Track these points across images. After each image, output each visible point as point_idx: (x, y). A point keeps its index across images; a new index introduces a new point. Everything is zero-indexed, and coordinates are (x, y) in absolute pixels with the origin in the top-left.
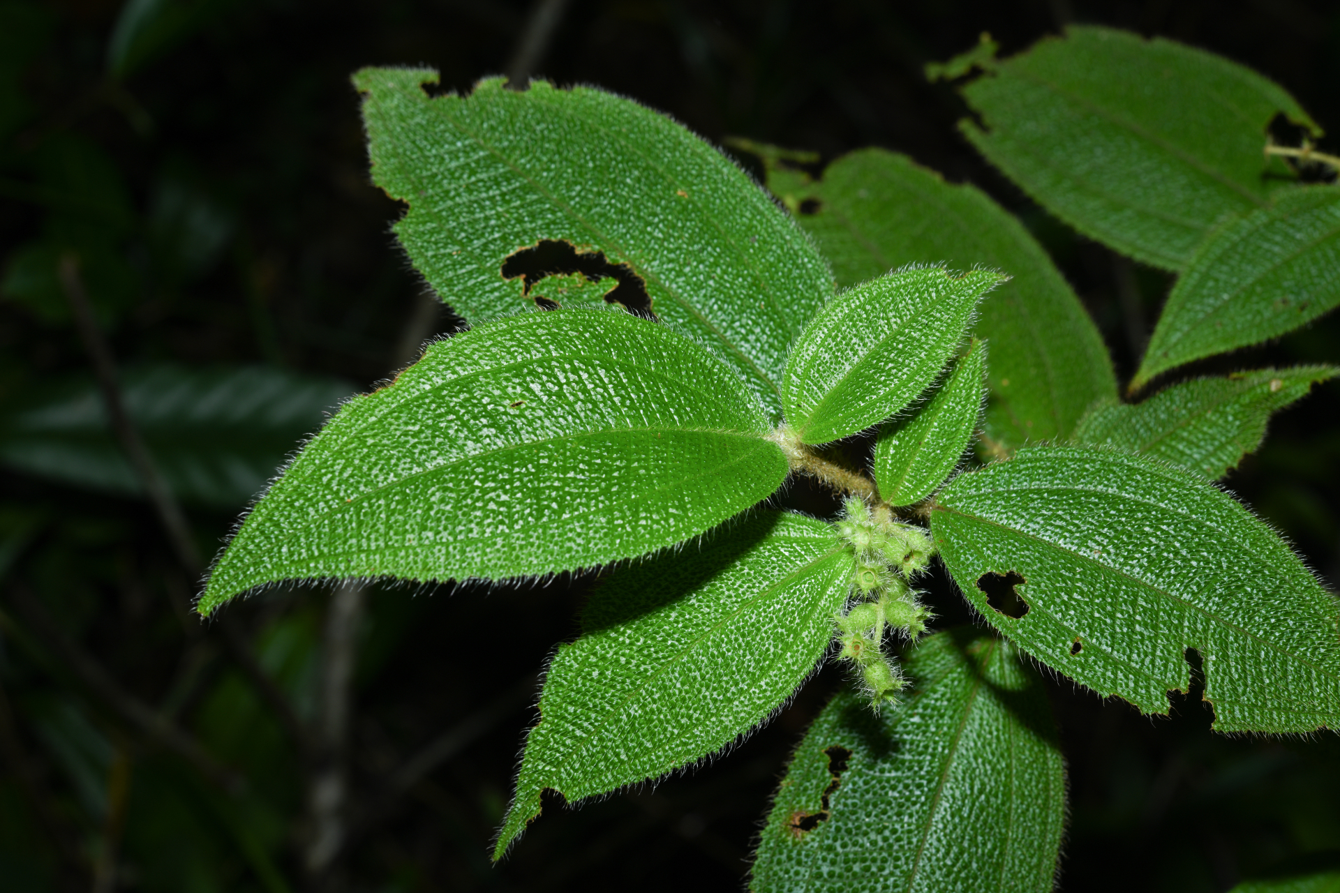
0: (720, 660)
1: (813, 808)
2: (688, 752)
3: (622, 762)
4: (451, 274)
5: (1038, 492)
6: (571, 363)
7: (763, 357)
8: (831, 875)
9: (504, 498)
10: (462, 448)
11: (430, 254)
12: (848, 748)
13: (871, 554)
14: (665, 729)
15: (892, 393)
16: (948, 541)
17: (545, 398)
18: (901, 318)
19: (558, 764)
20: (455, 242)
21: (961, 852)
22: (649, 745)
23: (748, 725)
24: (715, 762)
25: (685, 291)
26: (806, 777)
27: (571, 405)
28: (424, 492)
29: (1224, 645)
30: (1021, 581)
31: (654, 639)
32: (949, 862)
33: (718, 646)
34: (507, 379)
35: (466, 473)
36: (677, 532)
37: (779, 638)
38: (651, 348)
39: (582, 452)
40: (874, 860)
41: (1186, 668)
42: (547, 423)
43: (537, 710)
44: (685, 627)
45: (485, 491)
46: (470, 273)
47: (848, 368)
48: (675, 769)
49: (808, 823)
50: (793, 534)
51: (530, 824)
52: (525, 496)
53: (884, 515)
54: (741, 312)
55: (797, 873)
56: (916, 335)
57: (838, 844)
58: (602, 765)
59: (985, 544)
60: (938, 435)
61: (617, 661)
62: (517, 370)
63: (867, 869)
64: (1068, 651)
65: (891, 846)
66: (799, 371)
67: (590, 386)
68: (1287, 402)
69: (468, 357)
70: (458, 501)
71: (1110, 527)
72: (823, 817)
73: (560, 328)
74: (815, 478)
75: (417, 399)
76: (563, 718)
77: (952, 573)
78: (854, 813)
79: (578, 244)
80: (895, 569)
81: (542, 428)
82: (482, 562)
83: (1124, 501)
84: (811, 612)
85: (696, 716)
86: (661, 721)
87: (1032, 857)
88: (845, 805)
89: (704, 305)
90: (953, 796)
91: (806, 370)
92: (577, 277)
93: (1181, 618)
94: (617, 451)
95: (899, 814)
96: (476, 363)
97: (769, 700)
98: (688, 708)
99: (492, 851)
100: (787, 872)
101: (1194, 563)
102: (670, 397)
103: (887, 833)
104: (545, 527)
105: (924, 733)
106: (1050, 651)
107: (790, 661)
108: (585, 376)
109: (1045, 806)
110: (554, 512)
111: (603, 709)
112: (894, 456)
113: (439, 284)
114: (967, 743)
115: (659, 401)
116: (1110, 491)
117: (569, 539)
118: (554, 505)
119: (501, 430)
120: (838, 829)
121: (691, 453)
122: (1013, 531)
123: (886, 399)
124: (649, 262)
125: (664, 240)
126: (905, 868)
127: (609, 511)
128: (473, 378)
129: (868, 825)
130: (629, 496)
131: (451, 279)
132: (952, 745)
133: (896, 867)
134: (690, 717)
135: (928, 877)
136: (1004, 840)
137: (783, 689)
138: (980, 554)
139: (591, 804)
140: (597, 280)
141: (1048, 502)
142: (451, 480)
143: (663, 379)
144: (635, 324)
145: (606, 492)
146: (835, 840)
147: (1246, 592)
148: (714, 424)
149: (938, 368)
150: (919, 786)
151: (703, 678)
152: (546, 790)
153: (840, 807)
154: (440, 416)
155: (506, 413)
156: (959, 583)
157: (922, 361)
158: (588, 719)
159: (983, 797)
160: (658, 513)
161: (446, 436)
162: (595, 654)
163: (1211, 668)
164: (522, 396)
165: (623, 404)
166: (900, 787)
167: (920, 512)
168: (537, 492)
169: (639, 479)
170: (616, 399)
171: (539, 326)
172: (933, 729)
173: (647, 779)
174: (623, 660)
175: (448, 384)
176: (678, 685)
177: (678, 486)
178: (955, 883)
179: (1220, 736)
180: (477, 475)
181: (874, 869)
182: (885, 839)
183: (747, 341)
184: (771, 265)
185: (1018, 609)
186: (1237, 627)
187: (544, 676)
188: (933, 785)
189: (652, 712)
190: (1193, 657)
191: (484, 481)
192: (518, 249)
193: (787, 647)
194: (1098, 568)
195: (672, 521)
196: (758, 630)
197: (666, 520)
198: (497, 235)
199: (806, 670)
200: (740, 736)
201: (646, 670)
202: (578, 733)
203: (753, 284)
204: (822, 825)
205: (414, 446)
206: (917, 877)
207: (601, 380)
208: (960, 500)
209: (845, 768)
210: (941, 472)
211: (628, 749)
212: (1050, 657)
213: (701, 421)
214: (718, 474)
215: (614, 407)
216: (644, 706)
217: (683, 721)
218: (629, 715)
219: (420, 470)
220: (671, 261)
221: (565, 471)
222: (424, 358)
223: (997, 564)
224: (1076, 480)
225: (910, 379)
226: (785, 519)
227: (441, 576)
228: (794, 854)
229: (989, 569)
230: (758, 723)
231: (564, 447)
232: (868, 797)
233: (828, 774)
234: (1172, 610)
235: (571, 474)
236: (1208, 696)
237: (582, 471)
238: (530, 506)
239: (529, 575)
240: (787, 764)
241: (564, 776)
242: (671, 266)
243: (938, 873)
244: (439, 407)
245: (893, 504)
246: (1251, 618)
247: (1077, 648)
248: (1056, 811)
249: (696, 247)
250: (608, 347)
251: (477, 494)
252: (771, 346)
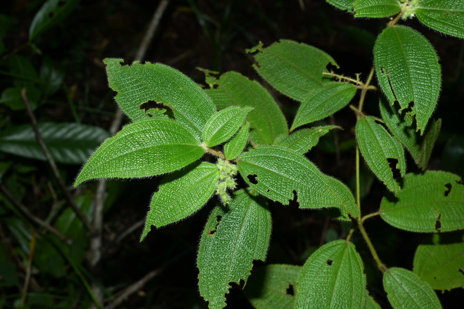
0: (190, 195)
1: (213, 229)
2: (183, 216)
3: (168, 218)
4: (128, 109)
5: (261, 156)
6: (155, 130)
7: (200, 127)
8: (217, 244)
9: (141, 160)
10: (131, 149)
11: (123, 104)
12: (221, 215)
13: (223, 171)
14: (178, 211)
15: (227, 135)
16: (241, 167)
17: (150, 138)
18: (229, 118)
19: (155, 219)
20: (129, 101)
21: (247, 238)
22: (175, 214)
23: (197, 210)
24: (190, 218)
25: (182, 112)
26: (212, 222)
27: (155, 139)
28: (123, 159)
29: (302, 189)
30: (256, 176)
31: (175, 191)
32: (244, 241)
33: (190, 192)
34: (141, 134)
35: (132, 155)
36: (179, 167)
37: (203, 190)
38: (173, 126)
39: (158, 149)
40: (227, 240)
41: (293, 194)
42: (150, 143)
43: (149, 207)
44: (182, 188)
45: (137, 158)
46: (132, 108)
47: (217, 129)
48: (180, 220)
49: (212, 233)
50: (206, 167)
51: (148, 233)
52: (146, 159)
53: (227, 162)
54: (195, 116)
55: (210, 244)
56: (233, 122)
57: (219, 237)
58: (164, 219)
59: (249, 168)
60: (239, 144)
61: (167, 196)
62: (143, 132)
63: (226, 242)
64: (267, 192)
65: (231, 237)
66: (207, 130)
67: (160, 135)
68: (323, 134)
69: (133, 129)
70: (131, 161)
71: (277, 164)
72: (215, 231)
73: (153, 122)
74: (211, 154)
75: (121, 138)
76: (155, 209)
77: (241, 175)
78: (222, 230)
79: (157, 101)
80: (228, 174)
81: (149, 144)
82: (136, 174)
83: (280, 158)
84: (211, 184)
85: (185, 207)
86: (177, 209)
87: (263, 239)
88: (221, 228)
89: (186, 115)
90: (245, 226)
91: (208, 130)
92: (157, 109)
93: (292, 184)
94: (166, 149)
95: (233, 230)
96: (134, 130)
97: (201, 204)
98: (183, 206)
99: (140, 240)
100: (207, 244)
101: (295, 171)
102: (177, 137)
103: (230, 234)
104: (150, 166)
105: (239, 212)
106: (263, 191)
107: (206, 195)
108: (158, 133)
109: (267, 228)
110: (152, 163)
111: (164, 207)
112: (228, 149)
113: (125, 111)
114: (249, 214)
115: (175, 138)
116: (277, 156)
117: (155, 169)
118: (152, 161)
119: (140, 145)
120: (219, 234)
121: (182, 149)
122: (255, 165)
123: (226, 136)
124: (174, 105)
125: (177, 100)
126: (234, 242)
127: (164, 162)
128: (134, 134)
129: (226, 233)
130: (168, 159)
131: (128, 110)
132: (245, 215)
133: (232, 242)
134: (184, 208)
135: (239, 244)
136: (257, 236)
137: (204, 201)
138: (248, 171)
139: (162, 228)
140: (162, 110)
141: (263, 158)
142: (129, 156)
143: (176, 133)
144: (169, 121)
145: (163, 158)
146: (218, 236)
147: (307, 178)
148: (187, 143)
149: (237, 129)
150: (237, 224)
151: (186, 199)
152: (152, 225)
153: (220, 229)
154: (127, 142)
155: (141, 141)
156: (243, 177)
157: (234, 127)
158: (161, 209)
159: (252, 226)
160: (175, 162)
161: (128, 147)
162: (162, 194)
163: (299, 194)
164: (145, 137)
165: (167, 139)
166: (233, 224)
167: (235, 161)
168: (148, 159)
169: (170, 155)
170: (165, 138)
171: (148, 122)
172: (241, 211)
173: (174, 222)
174: (168, 196)
175: (128, 135)
176: (181, 201)
177: (179, 157)
178: (246, 245)
179: (300, 209)
180: (135, 155)
181: (227, 242)
182: (230, 236)
183: (196, 123)
184: (202, 105)
185: (255, 182)
186: (305, 185)
187: (151, 200)
188: (241, 223)
189: (175, 207)
190: (295, 192)
191: (136, 156)
192: (143, 103)
193: (205, 192)
194: (274, 173)
195: (178, 165)
196: (199, 188)
197: (176, 164)
198: (138, 99)
199: (209, 197)
200: (195, 212)
201: (174, 198)
202: (159, 212)
203: (197, 110)
204: (215, 233)
205: (121, 149)
206: (237, 244)
207: (162, 133)
208: (244, 158)
209: (221, 220)
210: (240, 152)
211: (170, 215)
212: (263, 193)
213: (185, 142)
214: (188, 154)
215: (165, 140)
216: (173, 206)
217: (182, 209)
218: (170, 208)
219: (122, 154)
220: (178, 105)
221: (154, 154)
222: (123, 129)
223: (252, 173)
224: (269, 153)
225: (231, 132)
227: (128, 177)
228: (209, 239)
229: (250, 174)
230: (199, 209)
231: (154, 149)
232: (226, 226)
233: (217, 221)
234: (290, 182)
235: (156, 154)
236: (298, 200)
237: (158, 154)
238: (147, 161)
239: (147, 176)
240: (207, 219)
241: (156, 222)
242: (179, 106)
243: (242, 243)
244: (126, 140)
245: (229, 160)
246: (308, 183)
247: (269, 191)
248: (269, 229)
249: (184, 101)
250: (163, 126)
251: (135, 159)
252: (202, 124)
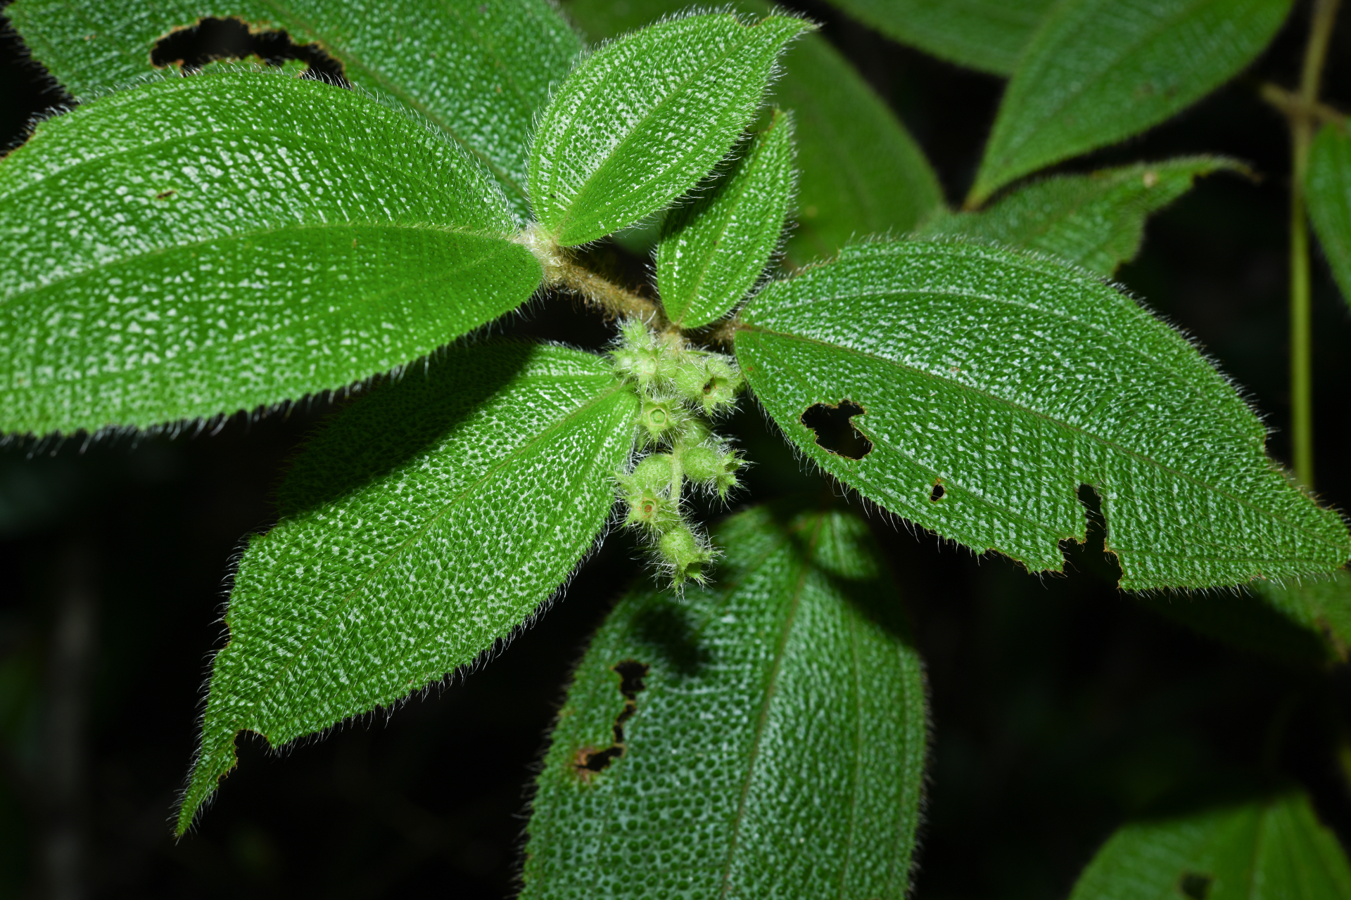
0: (466, 542)
1: (603, 741)
2: (430, 667)
3: (342, 687)
4: (83, 65)
5: (873, 298)
6: (239, 139)
7: (503, 152)
8: (632, 826)
9: (152, 316)
10: (89, 254)
11: (54, 41)
12: (644, 661)
13: (660, 386)
14: (398, 639)
15: (675, 170)
16: (760, 367)
17: (205, 187)
18: (681, 75)
19: (257, 697)
20: (87, 25)
21: (799, 785)
22: (378, 661)
23: (508, 626)
24: (468, 678)
25: (396, 74)
26: (592, 703)
27: (240, 193)
28: (38, 314)
29: (1126, 480)
30: (858, 411)
31: (375, 519)
32: (784, 799)
33: (463, 523)
34: (149, 162)
35: (95, 286)
36: (395, 353)
37: (544, 508)
38: (348, 122)
39: (258, 254)
40: (687, 803)
41: (1080, 510)
42: (208, 218)
43: (223, 625)
44: (417, 500)
45: (123, 309)
46: (110, 63)
47: (614, 142)
48: (413, 692)
49: (598, 762)
50: (554, 373)
51: (223, 781)
52: (182, 313)
53: (673, 342)
54: (471, 97)
55: (587, 828)
56: (702, 96)
57: (638, 786)
58: (315, 693)
59: (809, 369)
60: (742, 230)
61: (328, 552)
62: (164, 151)
63: (678, 815)
64: (927, 497)
65: (707, 783)
66: (550, 150)
67: (267, 170)
68: (1165, 200)
69: (95, 135)
70: (85, 323)
71: (970, 336)
72: (616, 752)
73: (222, 96)
74: (579, 297)
75: (24, 192)
76: (260, 634)
77: (766, 407)
78: (656, 744)
79: (252, 21)
80: (692, 404)
81: (202, 224)
82: (124, 403)
83: (984, 303)
84: (584, 471)
85: (438, 617)
86: (391, 628)
87: (889, 785)
88: (645, 735)
89: (422, 92)
90: (784, 714)
91: (560, 149)
92: (253, 63)
93: (1069, 447)
94: (307, 252)
95: (715, 742)
96: (106, 143)
97: (535, 590)
98: (427, 608)
99: (174, 822)
100: (574, 827)
101: (1080, 377)
102: (376, 183)
103: (701, 767)
104: (210, 353)
105: (741, 635)
106: (904, 498)
107: (560, 537)
108: (259, 157)
109: (901, 721)
110: (222, 332)
111: (312, 617)
112: (681, 261)
113: (68, 78)
114: (795, 648)
115: (364, 189)
116: (965, 292)
117: (245, 368)
118: (222, 324)
119: (144, 228)
120: (637, 767)
121: (410, 253)
122: (844, 350)
123: (667, 179)
124: (348, 41)
125: (366, 12)
126: (727, 810)
127: (298, 328)
128: (106, 162)
129: (677, 758)
130: (325, 308)
131: (84, 71)
132: (778, 649)
133: (716, 810)
134: (430, 620)
135: (758, 820)
136: (852, 766)
137: (552, 575)
138: (802, 382)
139: (305, 747)
140: (280, 63)
141: (886, 310)
142: (76, 296)
143: (366, 161)
144: (325, 91)
145: (294, 304)
146: (634, 781)
147: (1148, 410)
148: (439, 220)
149: (733, 136)
150: (739, 704)
151: (445, 567)
152: (242, 733)
153: (638, 738)
154: (58, 212)
155: (150, 207)
156: (777, 420)
157: (711, 127)
158: (293, 632)
159: (822, 713)
160: (367, 328)
161: (67, 238)
162: (297, 545)
163: (1112, 509)
164: (172, 183)
165: (314, 193)
166: (715, 707)
167: (720, 336)
168: (197, 309)
169: (339, 286)
170: (304, 187)
171: (193, 93)
172: (752, 630)
173: (378, 708)
174: (336, 550)
175: (70, 171)
176: (412, 578)
177: (393, 295)
178: (793, 825)
179: (1130, 597)
180: (112, 288)
181: (687, 814)
182: (700, 775)
183: (481, 133)
184: (508, 39)
185: (857, 447)
186: (1140, 455)
187: (231, 580)
188: (757, 701)
189: (379, 616)
190: (1089, 496)
191: (122, 296)
192: (172, 30)
193: (556, 519)
194: (959, 389)
195: (386, 339)
196: (515, 498)
197: (379, 338)
198: (144, 14)
199: (582, 548)
200: (499, 640)
201: (368, 562)
202: (281, 652)
203: (486, 63)
204: (615, 763)
205: (22, 254)
206: (744, 821)
207: (281, 160)
208: (771, 315)
209: (641, 688)
210: (745, 279)
211: (349, 669)
212: (904, 506)
213: (420, 211)
214: (447, 280)
215: (301, 197)
216: (368, 609)
217: (422, 626)
218: (347, 623)
219: (32, 285)
220: (375, 38)
221: (236, 280)
222: (34, 138)
223: (826, 394)
224: (920, 282)
225: (698, 151)
226: (542, 353)
227: (66, 426)
228: (582, 803)
229: (815, 401)
230: (521, 622)
231: (234, 249)
232: (673, 722)
233: (619, 697)
234: (1057, 437)
235: (245, 283)
236: (1111, 545)
237: (260, 279)
238: (189, 325)
239: (190, 418)
240: (565, 687)
241: (265, 712)
242: (377, 43)
243: (770, 813)
244: (55, 201)
245: (684, 326)
246: (1157, 443)
247: (938, 492)
248: (915, 725)
249: (411, 19)
250: (289, 119)
251: (112, 312)
252: (513, 138)
